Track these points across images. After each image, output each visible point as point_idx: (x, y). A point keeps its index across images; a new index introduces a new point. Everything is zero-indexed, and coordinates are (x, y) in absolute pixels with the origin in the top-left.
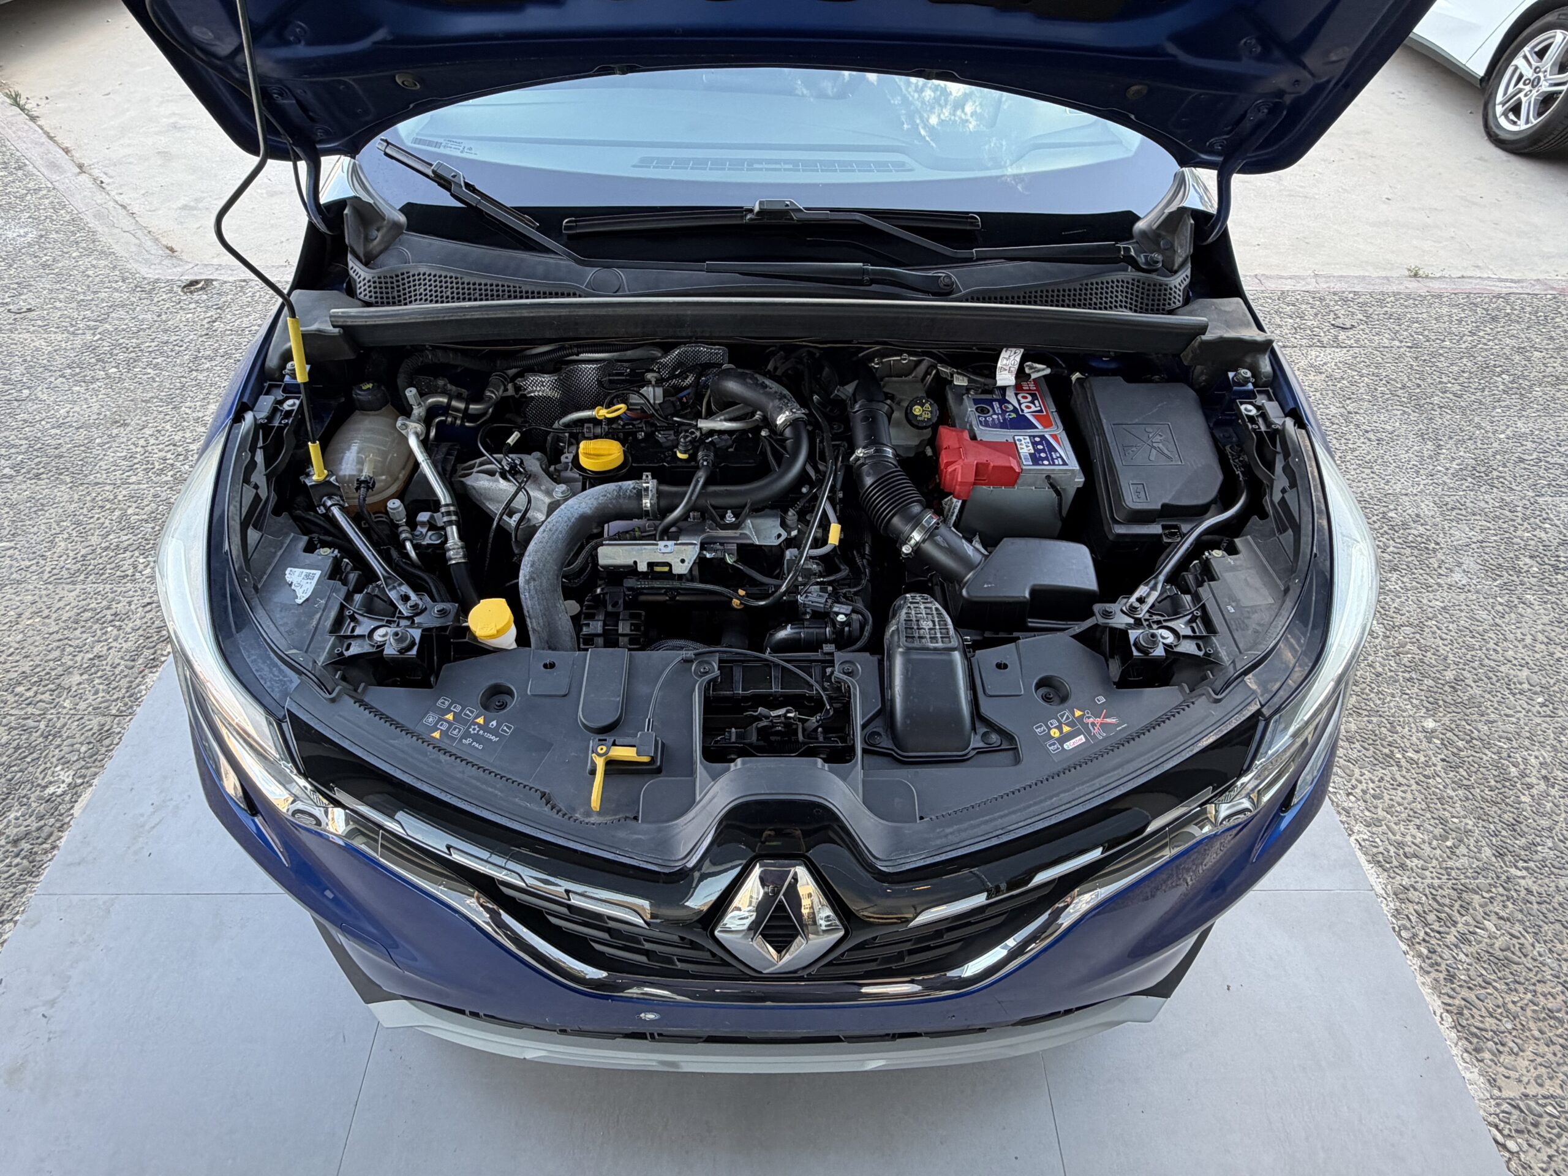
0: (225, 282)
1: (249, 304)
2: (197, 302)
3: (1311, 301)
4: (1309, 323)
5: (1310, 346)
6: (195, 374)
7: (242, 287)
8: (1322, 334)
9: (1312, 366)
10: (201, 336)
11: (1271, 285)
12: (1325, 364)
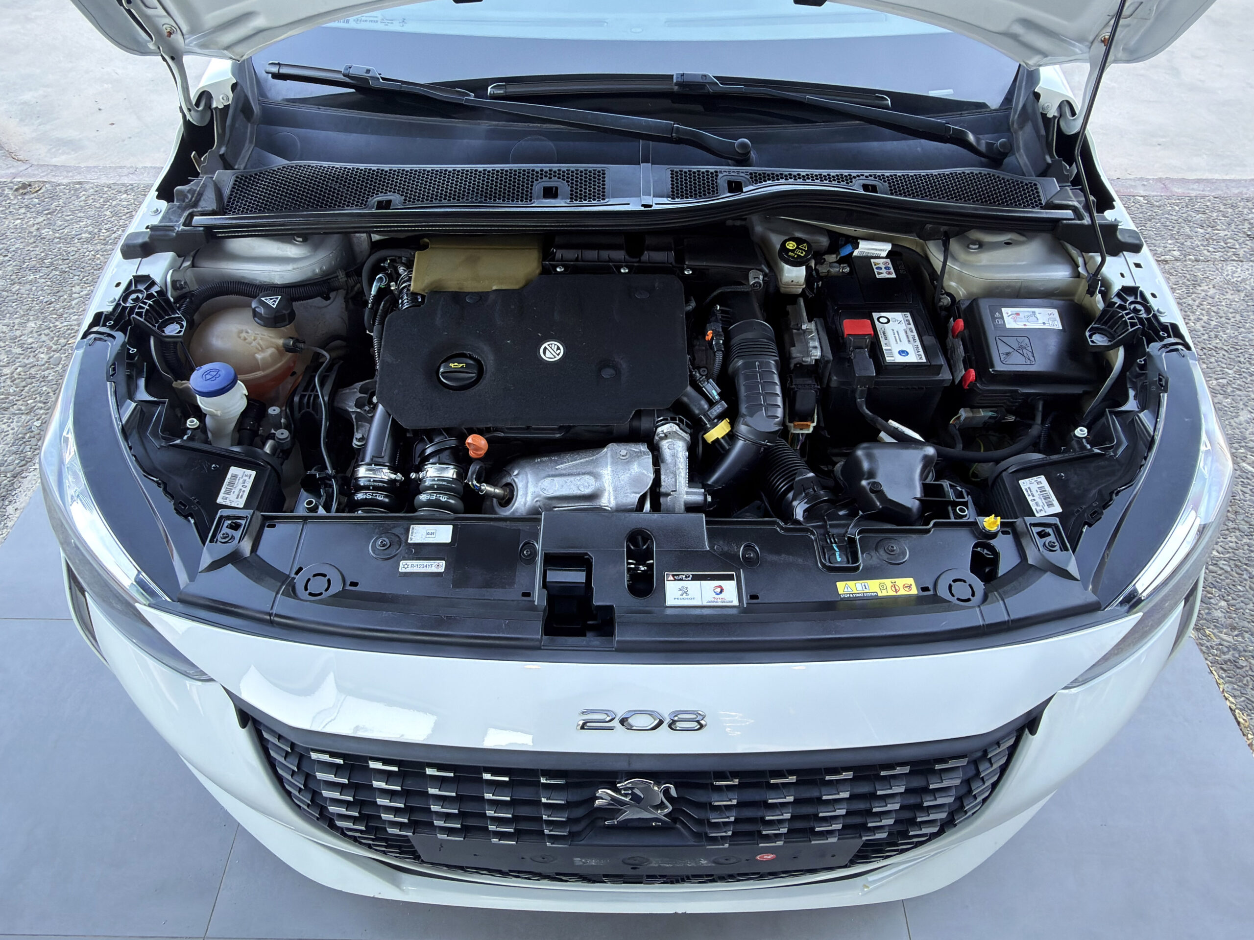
0: (59, 185)
1: (81, 209)
2: (27, 207)
3: (1222, 208)
4: (1222, 233)
5: (1225, 260)
6: (17, 287)
7: (76, 190)
8: (1237, 246)
9: (1228, 282)
10: (28, 245)
11: (1178, 190)
12: (1244, 280)
